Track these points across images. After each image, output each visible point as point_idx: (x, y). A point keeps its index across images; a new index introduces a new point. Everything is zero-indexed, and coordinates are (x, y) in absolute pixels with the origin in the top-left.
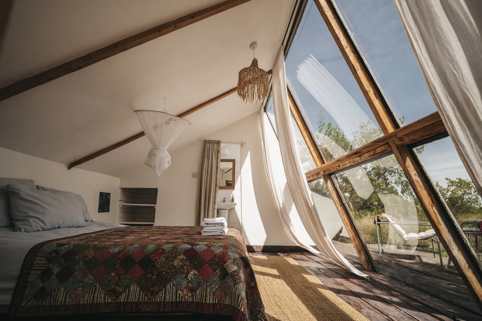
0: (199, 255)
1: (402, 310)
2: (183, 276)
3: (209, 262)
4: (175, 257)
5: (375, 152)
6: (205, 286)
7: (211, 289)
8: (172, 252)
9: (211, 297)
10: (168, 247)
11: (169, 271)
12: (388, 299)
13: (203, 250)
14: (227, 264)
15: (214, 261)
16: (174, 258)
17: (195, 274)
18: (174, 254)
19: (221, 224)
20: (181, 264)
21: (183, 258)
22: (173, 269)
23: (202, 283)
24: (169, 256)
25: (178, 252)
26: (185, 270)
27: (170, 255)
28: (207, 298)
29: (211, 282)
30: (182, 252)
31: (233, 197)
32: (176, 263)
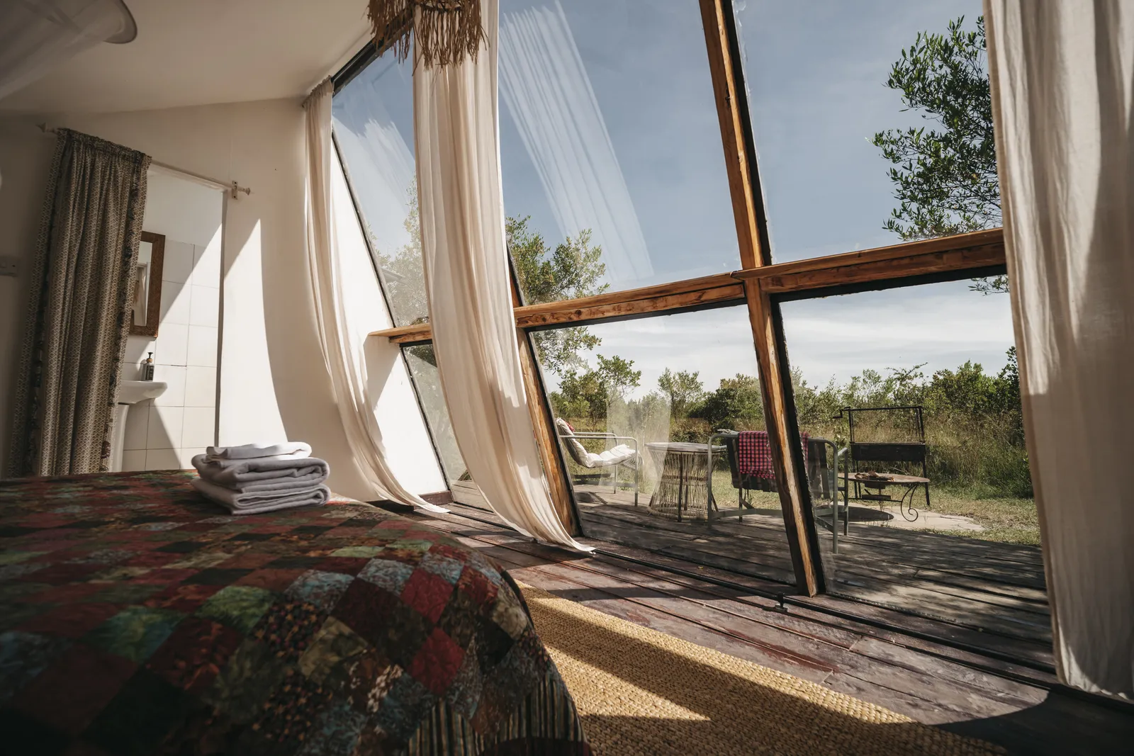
0: (399, 604)
1: (702, 605)
2: (347, 708)
3: (445, 620)
4: (303, 640)
5: (700, 297)
6: (442, 709)
7: (466, 715)
8: (281, 620)
9: (469, 739)
10: (245, 604)
11: (281, 710)
12: (658, 587)
13: (407, 582)
14: (500, 608)
15: (458, 610)
16: (301, 644)
17: (395, 681)
18: (296, 629)
19: (313, 468)
20: (335, 659)
21: (341, 635)
22: (298, 696)
23: (428, 704)
24: (273, 643)
25: (308, 612)
26: (354, 680)
27: (273, 637)
28: (457, 749)
29: (461, 688)
30: (329, 607)
31: (151, 364)
32: (309, 663)
